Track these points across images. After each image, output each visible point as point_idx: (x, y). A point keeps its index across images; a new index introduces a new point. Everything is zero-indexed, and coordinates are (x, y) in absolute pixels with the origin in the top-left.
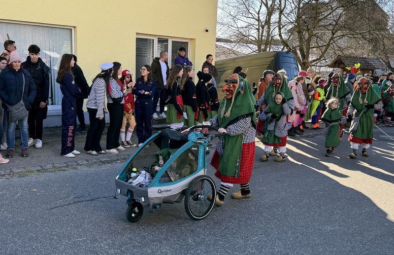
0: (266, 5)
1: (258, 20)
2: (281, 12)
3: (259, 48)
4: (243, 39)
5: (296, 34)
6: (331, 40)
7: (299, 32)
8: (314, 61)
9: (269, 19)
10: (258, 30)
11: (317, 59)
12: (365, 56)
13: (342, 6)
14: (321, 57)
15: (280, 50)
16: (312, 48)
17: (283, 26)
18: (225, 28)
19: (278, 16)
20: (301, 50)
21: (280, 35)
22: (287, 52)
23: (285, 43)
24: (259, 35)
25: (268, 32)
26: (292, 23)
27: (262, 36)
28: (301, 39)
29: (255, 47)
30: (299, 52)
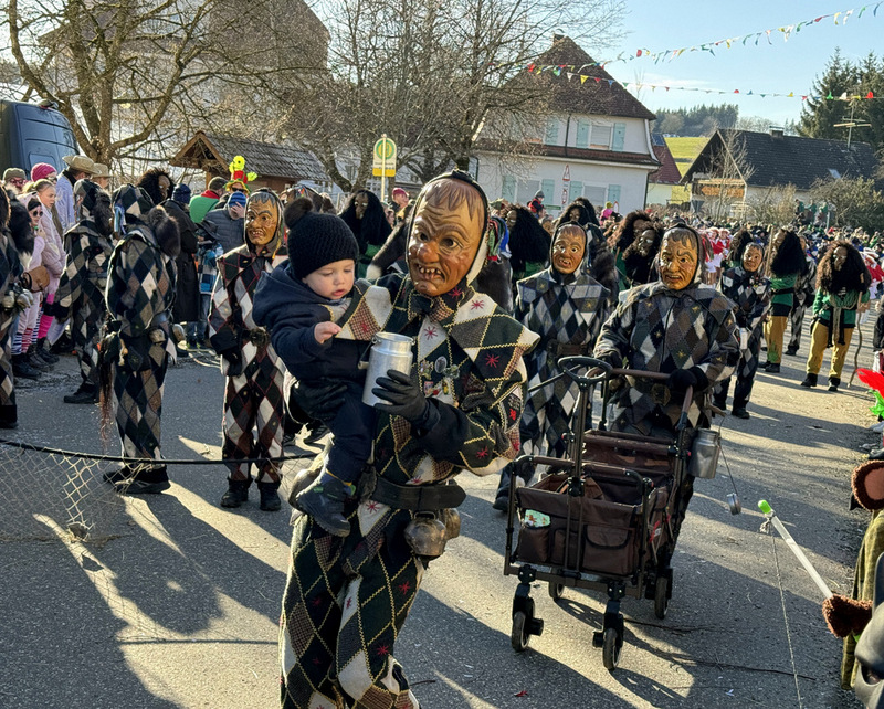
5: (70, 53)
6: (173, 83)
7: (79, 49)
8: (127, 142)
11: (136, 139)
12: (270, 140)
14: (147, 132)
15: (19, 97)
16: (120, 101)
17: (26, 25)
20: (86, 106)
21: (17, 51)
22: (44, 108)
23: (33, 78)
26: (53, 16)
28: (83, 71)
30: (78, 111)
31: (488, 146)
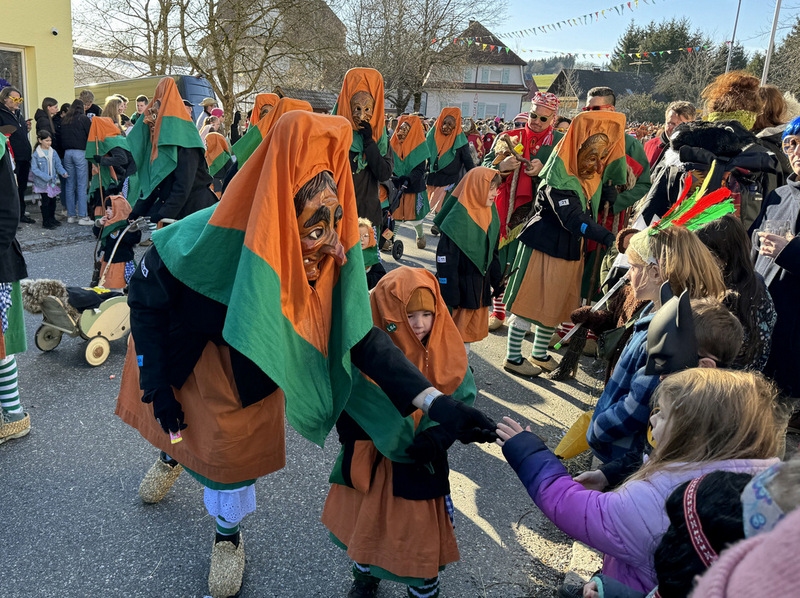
1: (147, 21)
2: (183, 9)
3: (153, 67)
4: (123, 52)
5: (211, 48)
6: (264, 61)
7: (215, 45)
8: (241, 94)
9: (165, 20)
10: (148, 37)
11: (246, 92)
12: (315, 89)
13: (277, 7)
14: (251, 88)
15: (188, 73)
16: (237, 73)
17: (189, 34)
18: (89, 31)
19: (179, 16)
20: (220, 75)
21: (185, 49)
22: (198, 78)
23: (194, 63)
24: (150, 47)
25: (166, 41)
26: (202, 28)
27: (155, 48)
28: (218, 57)
29: (146, 67)
30: (216, 78)
31: (432, 86)
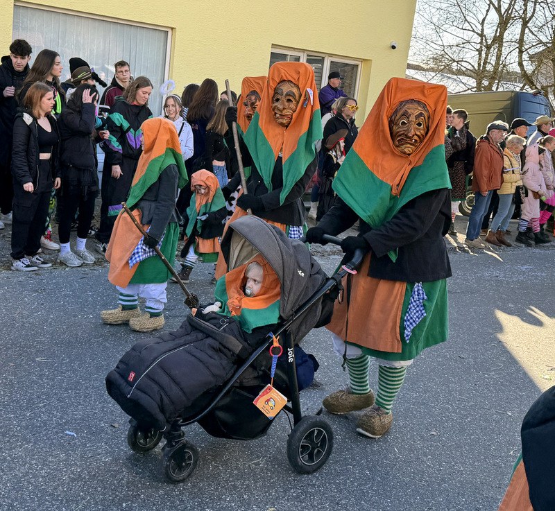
0: (498, 10)
1: (482, 35)
2: (525, 25)
3: (479, 83)
4: (450, 66)
5: (551, 64)
9: (502, 34)
10: (480, 51)
19: (519, 30)
21: (521, 64)
22: (535, 95)
23: (528, 78)
24: (480, 62)
29: (472, 82)
30: (552, 97)
